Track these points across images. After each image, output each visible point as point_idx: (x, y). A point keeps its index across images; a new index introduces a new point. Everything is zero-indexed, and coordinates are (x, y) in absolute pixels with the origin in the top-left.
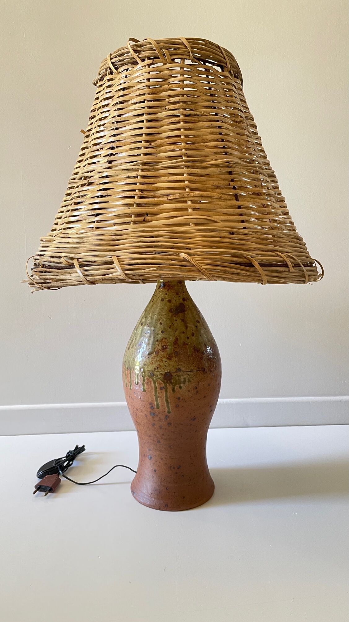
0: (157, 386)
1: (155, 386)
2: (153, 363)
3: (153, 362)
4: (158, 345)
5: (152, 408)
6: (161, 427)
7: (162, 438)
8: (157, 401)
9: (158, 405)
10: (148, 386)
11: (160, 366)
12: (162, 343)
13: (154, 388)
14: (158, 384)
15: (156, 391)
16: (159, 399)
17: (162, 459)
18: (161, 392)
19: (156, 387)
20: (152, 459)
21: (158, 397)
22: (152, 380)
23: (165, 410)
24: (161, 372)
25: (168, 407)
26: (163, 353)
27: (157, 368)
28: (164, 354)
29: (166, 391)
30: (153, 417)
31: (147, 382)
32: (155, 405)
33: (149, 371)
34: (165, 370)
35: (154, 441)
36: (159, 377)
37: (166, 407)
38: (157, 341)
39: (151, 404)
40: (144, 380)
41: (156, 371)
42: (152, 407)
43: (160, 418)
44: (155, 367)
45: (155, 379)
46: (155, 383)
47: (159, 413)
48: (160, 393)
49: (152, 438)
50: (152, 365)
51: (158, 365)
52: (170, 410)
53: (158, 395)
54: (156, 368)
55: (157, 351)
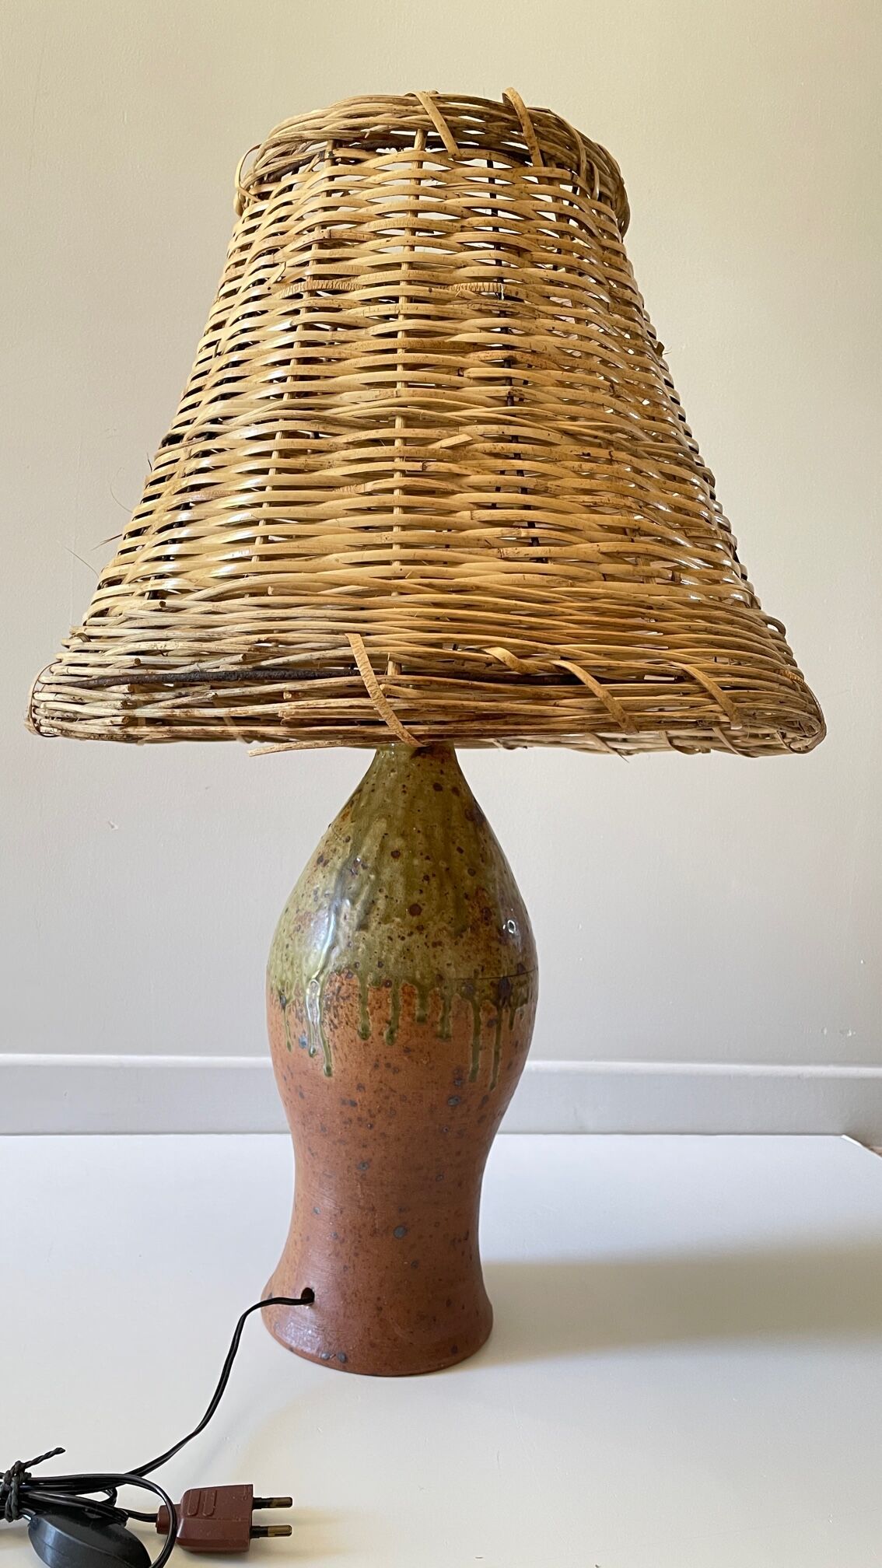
0: (481, 1019)
1: (477, 1019)
2: (469, 957)
3: (471, 954)
4: (472, 907)
5: (459, 1081)
6: (461, 1133)
7: (451, 1165)
8: (475, 1059)
9: (475, 1070)
10: (459, 1021)
11: (488, 963)
12: (478, 903)
13: (473, 1024)
14: (486, 1013)
15: (477, 1032)
16: (481, 1052)
18: (489, 1034)
19: (480, 1023)
20: (410, 1234)
21: (481, 1048)
22: (470, 1004)
23: (487, 1082)
24: (491, 980)
25: (495, 1071)
26: (488, 929)
27: (482, 970)
28: (490, 930)
29: (499, 1030)
30: (453, 1107)
31: (458, 1011)
32: (468, 1072)
33: (462, 981)
34: (498, 974)
35: (426, 1179)
36: (488, 992)
37: (491, 1072)
38: (466, 897)
39: (458, 1070)
40: (447, 1008)
41: (480, 976)
42: (460, 1078)
43: (469, 1105)
44: (477, 967)
45: (476, 998)
46: (477, 1009)
47: (472, 1093)
48: (487, 1036)
50: (469, 962)
51: (483, 961)
52: (497, 1078)
53: (481, 1041)
54: (480, 969)
55: (473, 923)
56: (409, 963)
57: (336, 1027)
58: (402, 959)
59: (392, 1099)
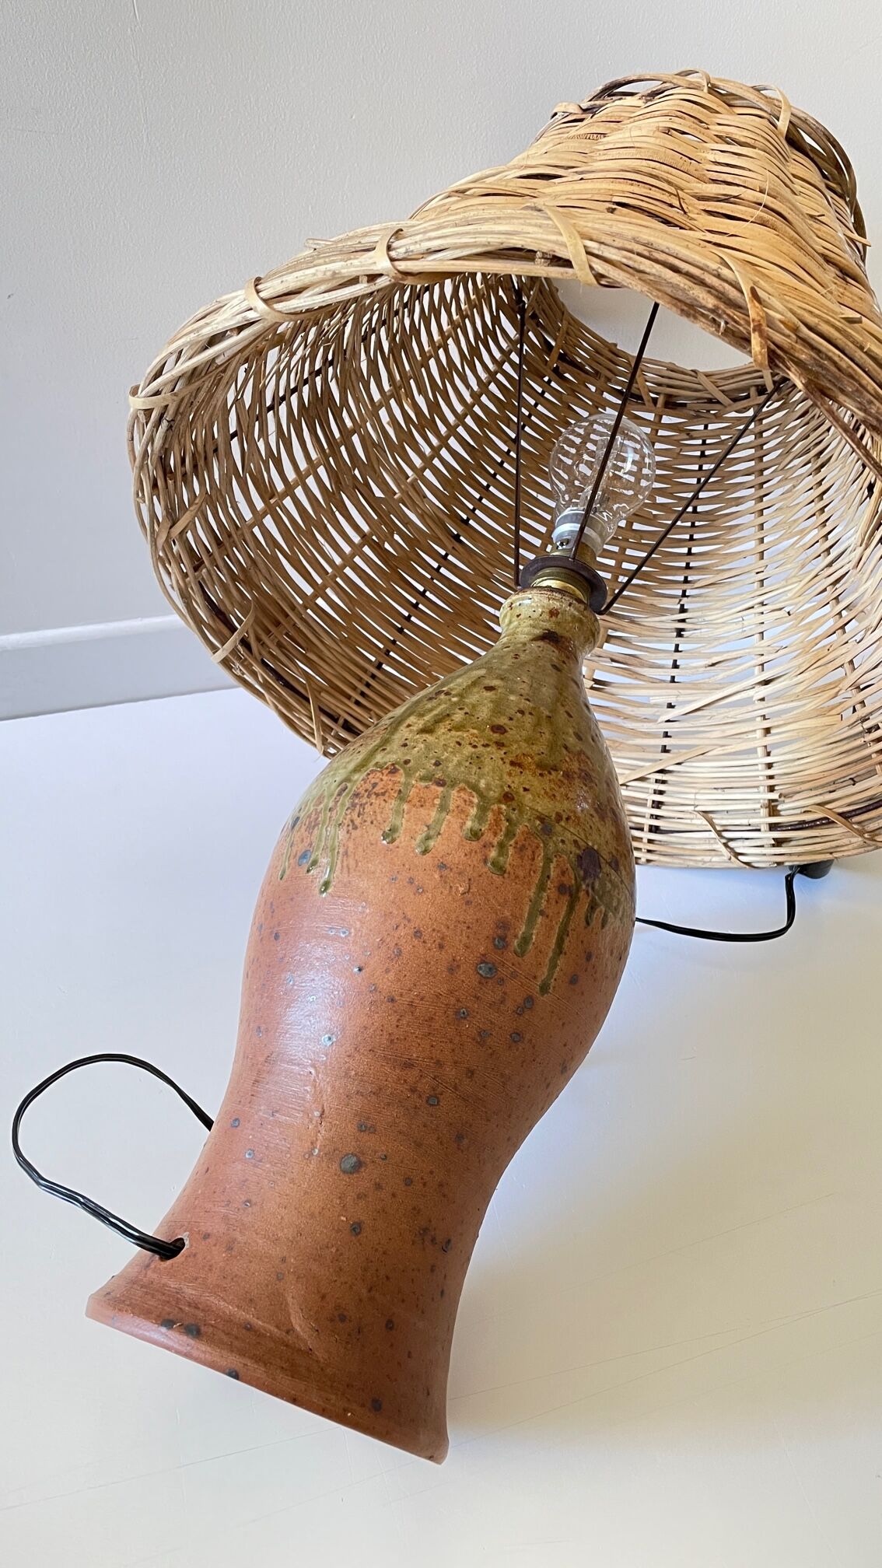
0: (552, 874)
1: (546, 867)
2: (554, 796)
4: (571, 760)
5: (500, 941)
6: (482, 1037)
7: (456, 1088)
8: (531, 922)
9: (526, 940)
10: (522, 858)
12: (579, 762)
13: (539, 874)
14: (558, 871)
15: (542, 887)
16: (540, 919)
17: (408, 1182)
18: (557, 902)
19: (548, 877)
20: (364, 1173)
21: (542, 913)
22: (541, 846)
23: (538, 974)
25: (553, 966)
27: (567, 820)
29: (571, 908)
30: (483, 981)
31: (523, 846)
32: (516, 936)
33: (538, 815)
34: (587, 838)
35: (413, 1090)
36: (568, 849)
37: (547, 961)
38: (566, 748)
39: (504, 925)
40: (510, 834)
41: (563, 823)
42: (503, 938)
43: (505, 993)
44: (561, 813)
45: (551, 845)
46: (549, 858)
47: (514, 975)
48: (554, 903)
49: (412, 1075)
50: (552, 801)
51: (571, 811)
52: (552, 980)
53: (544, 903)
54: (565, 816)
56: (474, 769)
57: (355, 828)
58: (467, 764)
59: (402, 932)
